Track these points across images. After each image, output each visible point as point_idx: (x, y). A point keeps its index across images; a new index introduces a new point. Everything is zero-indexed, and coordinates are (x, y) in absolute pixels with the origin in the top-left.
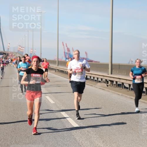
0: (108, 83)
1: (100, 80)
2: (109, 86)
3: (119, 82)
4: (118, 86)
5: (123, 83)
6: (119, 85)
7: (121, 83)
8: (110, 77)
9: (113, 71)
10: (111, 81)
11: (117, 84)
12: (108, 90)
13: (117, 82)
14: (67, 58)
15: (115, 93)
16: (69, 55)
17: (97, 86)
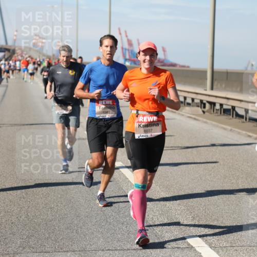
0: (204, 107)
1: (189, 101)
2: (206, 113)
3: (226, 105)
4: (224, 112)
5: (233, 108)
6: (226, 112)
7: (230, 107)
8: (209, 96)
9: (215, 83)
10: (210, 103)
11: (222, 109)
12: (205, 120)
13: (221, 105)
14: (126, 60)
15: (217, 126)
16: (130, 54)
17: (183, 114)
